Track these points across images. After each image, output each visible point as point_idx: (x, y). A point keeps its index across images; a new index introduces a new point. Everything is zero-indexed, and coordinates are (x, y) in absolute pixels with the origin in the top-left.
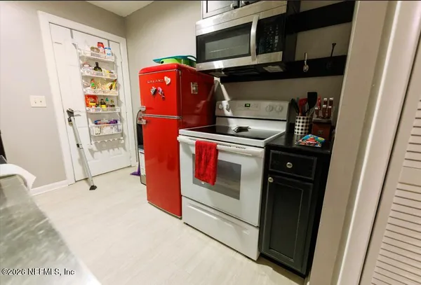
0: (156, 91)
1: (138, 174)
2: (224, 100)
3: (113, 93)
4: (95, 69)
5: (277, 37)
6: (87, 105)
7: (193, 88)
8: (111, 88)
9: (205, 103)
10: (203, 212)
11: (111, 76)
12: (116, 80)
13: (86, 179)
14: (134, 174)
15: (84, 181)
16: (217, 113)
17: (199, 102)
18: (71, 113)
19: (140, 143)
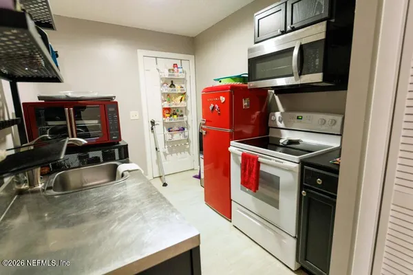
0: (214, 108)
1: (199, 177)
2: (278, 111)
3: (183, 104)
4: (170, 87)
5: (317, 60)
6: (164, 116)
7: (245, 103)
8: (181, 100)
9: (260, 114)
10: (251, 219)
11: (181, 90)
12: (185, 93)
13: (160, 177)
14: (195, 177)
15: (159, 179)
16: (270, 124)
17: (254, 114)
18: (153, 123)
19: (201, 149)
